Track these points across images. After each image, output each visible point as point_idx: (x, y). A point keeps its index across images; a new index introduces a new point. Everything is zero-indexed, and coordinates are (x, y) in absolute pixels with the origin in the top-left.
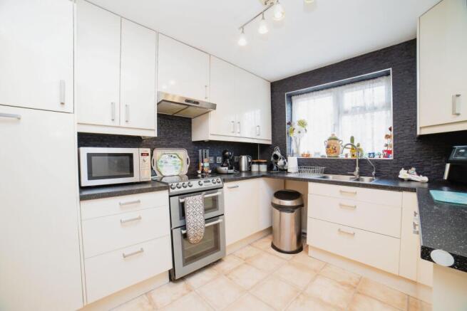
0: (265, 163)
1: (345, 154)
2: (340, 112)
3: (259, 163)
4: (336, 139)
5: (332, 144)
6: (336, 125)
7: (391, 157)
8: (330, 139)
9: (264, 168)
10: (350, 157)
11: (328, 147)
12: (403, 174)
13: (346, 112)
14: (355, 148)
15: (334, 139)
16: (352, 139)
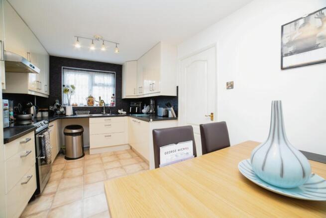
0: (47, 111)
1: (96, 104)
2: (93, 84)
3: (42, 111)
4: (92, 97)
5: (90, 99)
6: (91, 90)
7: (115, 106)
8: (89, 97)
9: (46, 114)
10: (98, 106)
11: (89, 101)
12: (119, 111)
13: (96, 85)
14: (102, 102)
15: (91, 97)
16: (100, 98)
